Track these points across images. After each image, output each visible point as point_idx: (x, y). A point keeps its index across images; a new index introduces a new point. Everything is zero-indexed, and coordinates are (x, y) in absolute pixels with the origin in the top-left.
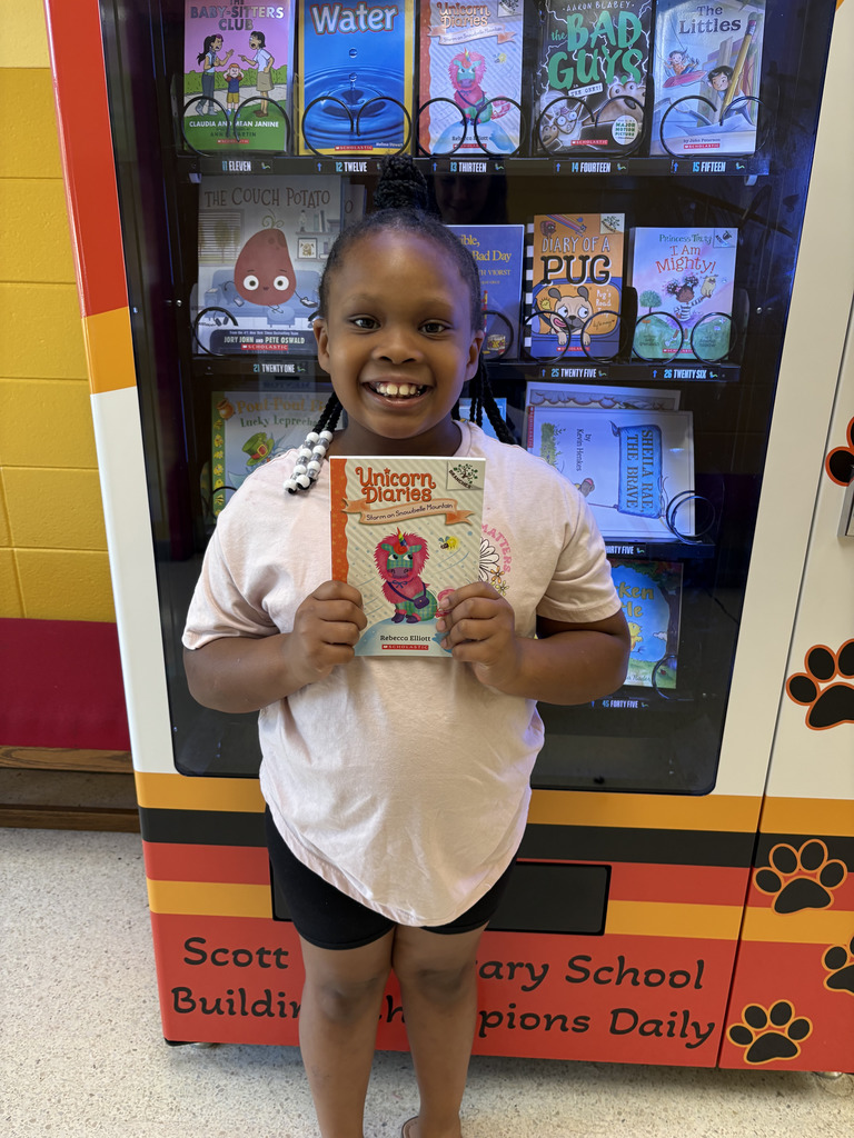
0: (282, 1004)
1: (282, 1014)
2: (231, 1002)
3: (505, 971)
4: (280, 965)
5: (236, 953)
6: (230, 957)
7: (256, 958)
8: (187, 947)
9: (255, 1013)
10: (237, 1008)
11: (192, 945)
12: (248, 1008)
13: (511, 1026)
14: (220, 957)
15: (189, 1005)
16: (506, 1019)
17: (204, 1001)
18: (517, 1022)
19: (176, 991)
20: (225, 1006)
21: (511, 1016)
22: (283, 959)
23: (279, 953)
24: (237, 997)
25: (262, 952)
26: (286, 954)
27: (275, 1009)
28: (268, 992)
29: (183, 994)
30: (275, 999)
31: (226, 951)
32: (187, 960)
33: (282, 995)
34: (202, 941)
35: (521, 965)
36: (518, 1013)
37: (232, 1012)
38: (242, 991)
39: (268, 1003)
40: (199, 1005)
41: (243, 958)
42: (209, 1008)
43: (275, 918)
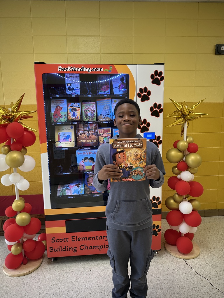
0: (67, 248)
1: (68, 250)
2: (59, 249)
3: (103, 238)
4: (67, 241)
5: (60, 240)
6: (59, 240)
7: (63, 240)
8: (52, 240)
9: (63, 251)
10: (60, 250)
11: (53, 239)
12: (62, 250)
13: (104, 248)
14: (57, 241)
15: (52, 250)
16: (104, 247)
17: (55, 249)
18: (105, 247)
19: (50, 248)
20: (58, 250)
21: (104, 246)
22: (68, 240)
23: (67, 239)
24: (60, 248)
25: (64, 239)
26: (68, 239)
27: (66, 249)
28: (65, 246)
29: (51, 248)
30: (66, 247)
31: (58, 239)
32: (52, 242)
33: (67, 246)
34: (55, 238)
35: (105, 236)
36: (105, 245)
37: (59, 251)
38: (61, 247)
39: (65, 248)
40: (54, 250)
41: (61, 240)
42: (55, 250)
43: (66, 232)
